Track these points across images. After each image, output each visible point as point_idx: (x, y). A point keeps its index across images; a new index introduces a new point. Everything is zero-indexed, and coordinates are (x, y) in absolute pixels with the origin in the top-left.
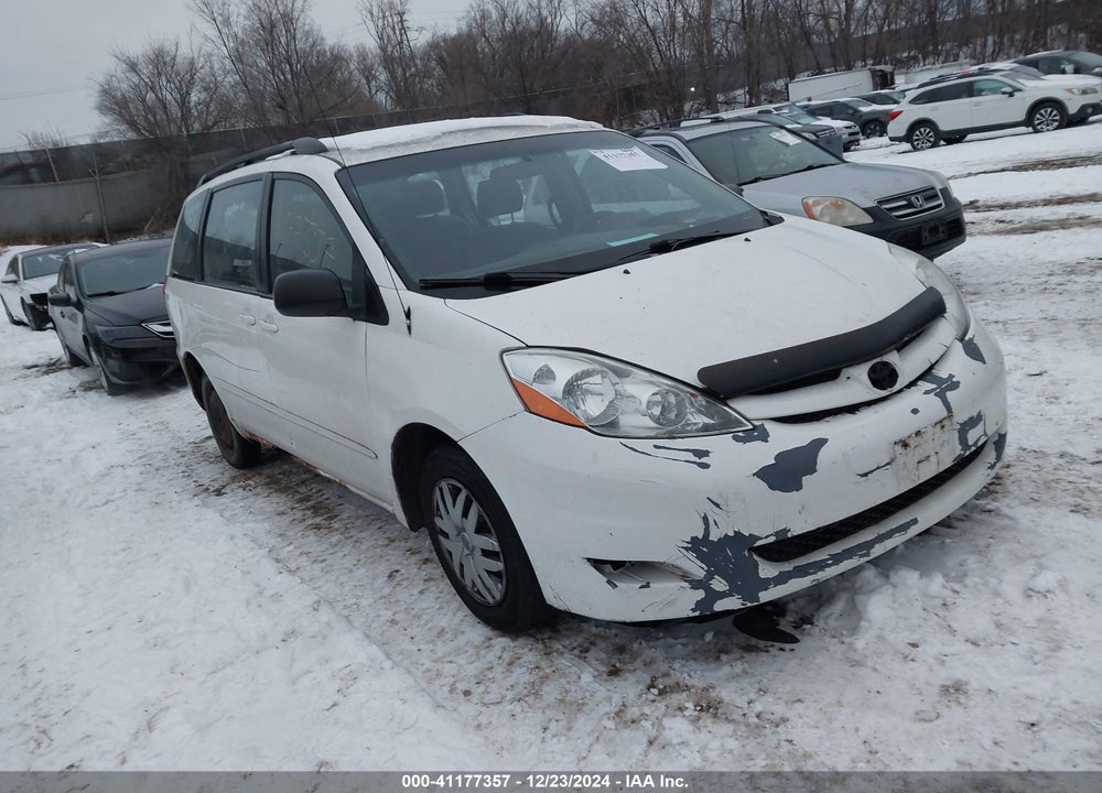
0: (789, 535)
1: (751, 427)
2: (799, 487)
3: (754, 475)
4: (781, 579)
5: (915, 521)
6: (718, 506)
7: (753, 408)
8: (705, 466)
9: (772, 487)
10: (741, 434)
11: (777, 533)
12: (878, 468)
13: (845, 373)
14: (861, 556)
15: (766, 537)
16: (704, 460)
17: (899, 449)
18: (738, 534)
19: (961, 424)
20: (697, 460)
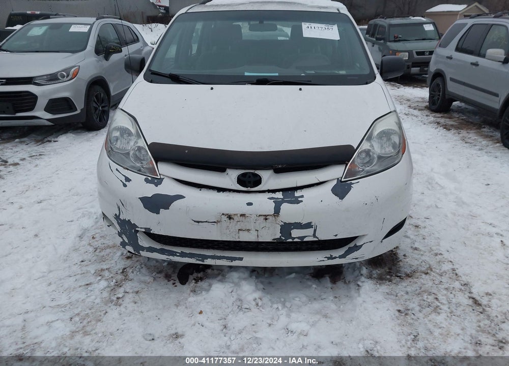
0: (151, 232)
1: (159, 177)
2: (158, 213)
3: (139, 198)
4: (151, 250)
5: (241, 259)
6: (123, 205)
7: (165, 169)
8: (125, 185)
9: (145, 207)
10: (150, 178)
11: (145, 229)
12: (206, 222)
13: (228, 171)
14: (197, 260)
15: (141, 228)
16: (127, 183)
17: (225, 218)
18: (129, 220)
19: (285, 223)
20: (124, 181)
